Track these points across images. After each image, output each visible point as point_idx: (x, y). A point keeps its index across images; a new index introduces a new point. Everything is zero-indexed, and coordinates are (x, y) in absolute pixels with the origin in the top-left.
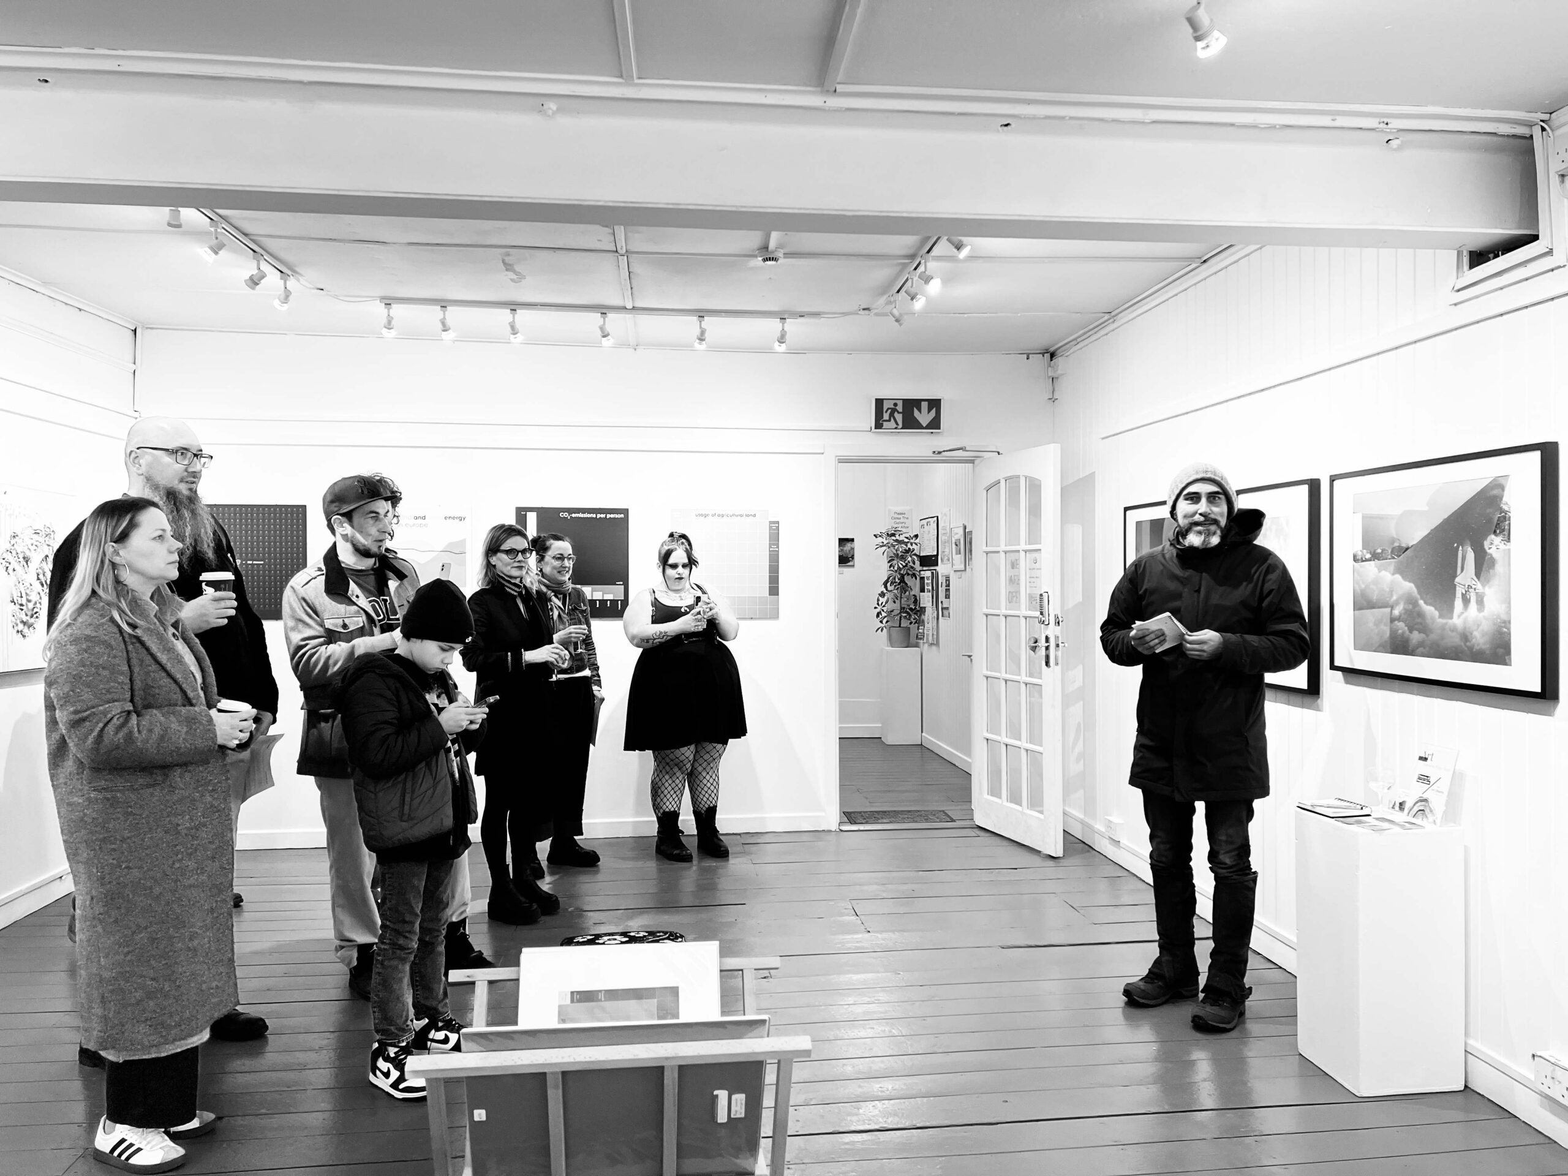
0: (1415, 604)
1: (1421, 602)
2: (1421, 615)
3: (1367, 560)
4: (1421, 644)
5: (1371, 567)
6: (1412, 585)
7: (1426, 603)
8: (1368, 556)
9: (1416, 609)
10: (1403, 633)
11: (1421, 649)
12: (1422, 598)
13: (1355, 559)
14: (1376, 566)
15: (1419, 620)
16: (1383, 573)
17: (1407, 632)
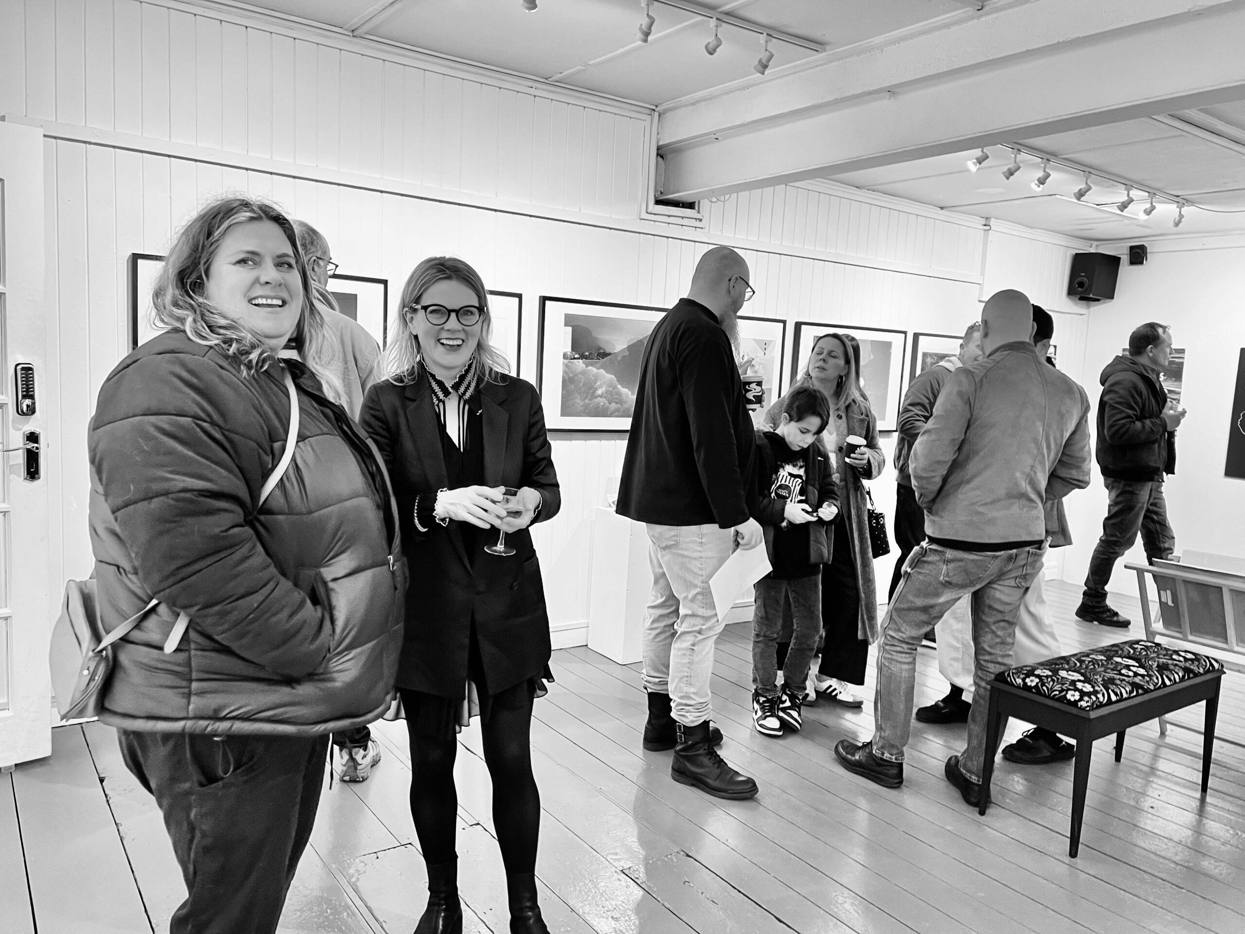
0: (615, 387)
1: (619, 386)
2: (619, 394)
3: (575, 358)
4: (617, 410)
5: (580, 364)
6: (613, 376)
7: (622, 387)
8: (577, 356)
9: (616, 390)
10: (605, 404)
11: (617, 413)
12: (620, 384)
13: (565, 356)
14: (583, 363)
15: (618, 397)
16: (590, 368)
17: (607, 404)
